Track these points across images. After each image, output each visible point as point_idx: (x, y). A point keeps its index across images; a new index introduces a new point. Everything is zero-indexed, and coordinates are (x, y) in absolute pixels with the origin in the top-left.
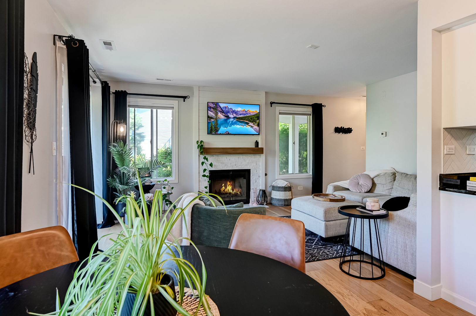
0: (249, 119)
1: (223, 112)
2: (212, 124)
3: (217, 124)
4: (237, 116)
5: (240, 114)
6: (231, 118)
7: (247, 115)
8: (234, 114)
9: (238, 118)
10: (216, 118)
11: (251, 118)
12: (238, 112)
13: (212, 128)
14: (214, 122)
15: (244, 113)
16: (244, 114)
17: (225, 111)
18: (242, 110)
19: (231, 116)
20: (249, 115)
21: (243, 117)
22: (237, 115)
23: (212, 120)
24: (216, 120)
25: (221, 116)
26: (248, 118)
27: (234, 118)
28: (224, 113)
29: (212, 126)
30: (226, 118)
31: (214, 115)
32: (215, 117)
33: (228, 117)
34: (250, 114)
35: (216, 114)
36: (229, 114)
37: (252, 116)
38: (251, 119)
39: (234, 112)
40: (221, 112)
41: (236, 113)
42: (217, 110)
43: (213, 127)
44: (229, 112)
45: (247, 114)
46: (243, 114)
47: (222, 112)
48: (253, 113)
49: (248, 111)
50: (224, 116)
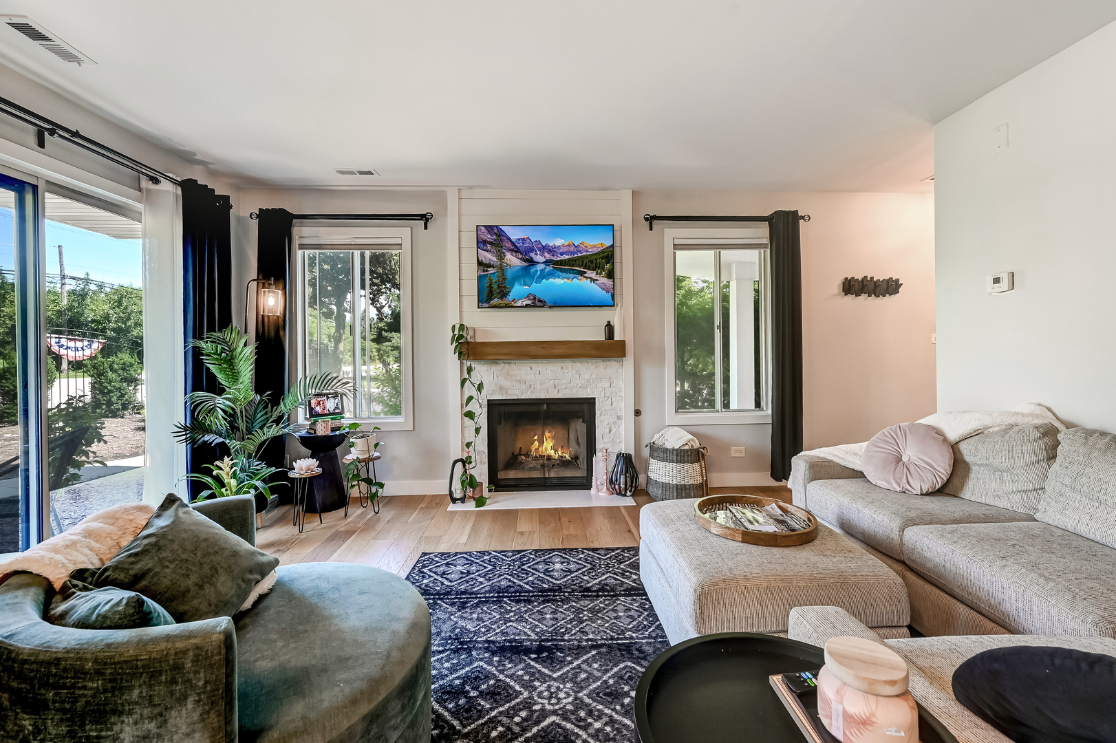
0: (586, 264)
1: (516, 252)
2: (491, 280)
3: (505, 279)
4: (555, 258)
5: (562, 254)
6: (538, 263)
7: (579, 255)
8: (546, 254)
9: (557, 262)
10: (501, 264)
11: (589, 261)
12: (555, 248)
13: (492, 288)
14: (496, 275)
15: (572, 249)
16: (572, 253)
17: (522, 249)
18: (566, 244)
19: (539, 258)
20: (585, 254)
21: (569, 260)
22: (553, 255)
23: (491, 271)
24: (501, 268)
25: (512, 260)
26: (583, 262)
27: (547, 262)
28: (521, 253)
29: (491, 285)
30: (526, 264)
31: (494, 259)
32: (499, 263)
33: (531, 262)
34: (587, 251)
35: (501, 257)
36: (532, 255)
37: (593, 255)
38: (591, 262)
39: (544, 249)
40: (512, 250)
41: (550, 250)
42: (501, 247)
43: (495, 286)
44: (532, 250)
45: (580, 252)
46: (569, 252)
47: (515, 250)
48: (595, 249)
49: (581, 246)
50: (521, 259)
